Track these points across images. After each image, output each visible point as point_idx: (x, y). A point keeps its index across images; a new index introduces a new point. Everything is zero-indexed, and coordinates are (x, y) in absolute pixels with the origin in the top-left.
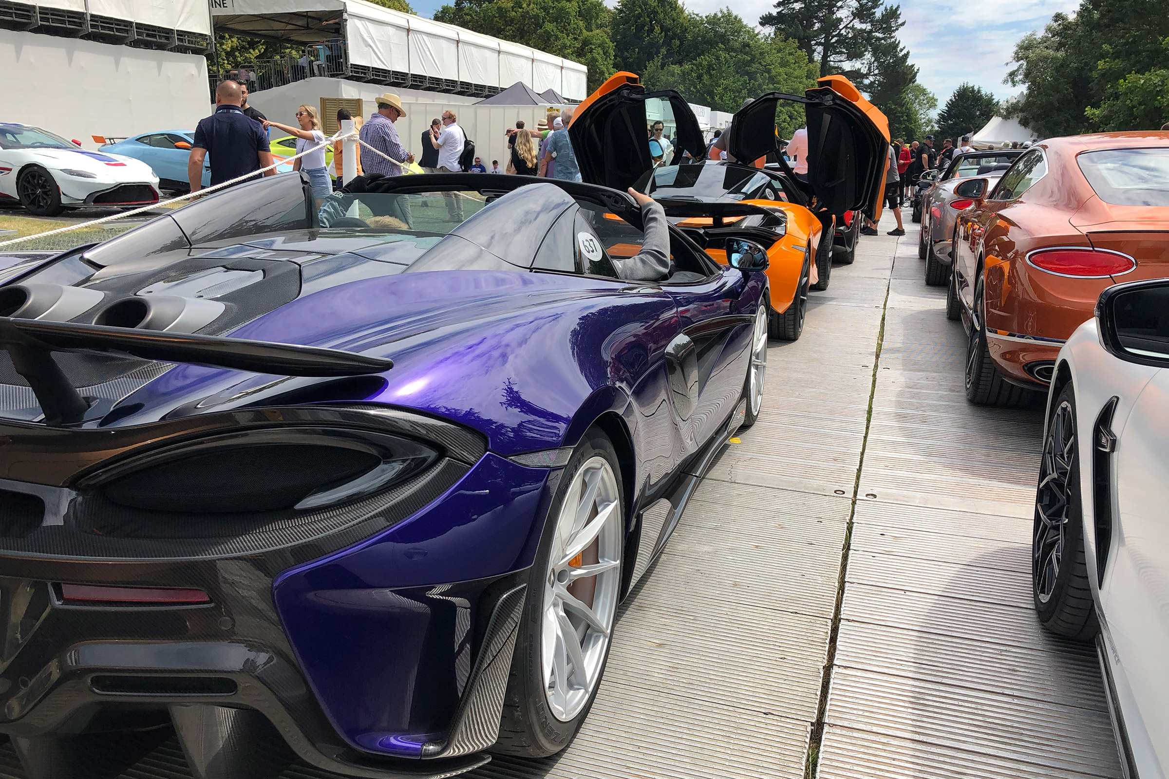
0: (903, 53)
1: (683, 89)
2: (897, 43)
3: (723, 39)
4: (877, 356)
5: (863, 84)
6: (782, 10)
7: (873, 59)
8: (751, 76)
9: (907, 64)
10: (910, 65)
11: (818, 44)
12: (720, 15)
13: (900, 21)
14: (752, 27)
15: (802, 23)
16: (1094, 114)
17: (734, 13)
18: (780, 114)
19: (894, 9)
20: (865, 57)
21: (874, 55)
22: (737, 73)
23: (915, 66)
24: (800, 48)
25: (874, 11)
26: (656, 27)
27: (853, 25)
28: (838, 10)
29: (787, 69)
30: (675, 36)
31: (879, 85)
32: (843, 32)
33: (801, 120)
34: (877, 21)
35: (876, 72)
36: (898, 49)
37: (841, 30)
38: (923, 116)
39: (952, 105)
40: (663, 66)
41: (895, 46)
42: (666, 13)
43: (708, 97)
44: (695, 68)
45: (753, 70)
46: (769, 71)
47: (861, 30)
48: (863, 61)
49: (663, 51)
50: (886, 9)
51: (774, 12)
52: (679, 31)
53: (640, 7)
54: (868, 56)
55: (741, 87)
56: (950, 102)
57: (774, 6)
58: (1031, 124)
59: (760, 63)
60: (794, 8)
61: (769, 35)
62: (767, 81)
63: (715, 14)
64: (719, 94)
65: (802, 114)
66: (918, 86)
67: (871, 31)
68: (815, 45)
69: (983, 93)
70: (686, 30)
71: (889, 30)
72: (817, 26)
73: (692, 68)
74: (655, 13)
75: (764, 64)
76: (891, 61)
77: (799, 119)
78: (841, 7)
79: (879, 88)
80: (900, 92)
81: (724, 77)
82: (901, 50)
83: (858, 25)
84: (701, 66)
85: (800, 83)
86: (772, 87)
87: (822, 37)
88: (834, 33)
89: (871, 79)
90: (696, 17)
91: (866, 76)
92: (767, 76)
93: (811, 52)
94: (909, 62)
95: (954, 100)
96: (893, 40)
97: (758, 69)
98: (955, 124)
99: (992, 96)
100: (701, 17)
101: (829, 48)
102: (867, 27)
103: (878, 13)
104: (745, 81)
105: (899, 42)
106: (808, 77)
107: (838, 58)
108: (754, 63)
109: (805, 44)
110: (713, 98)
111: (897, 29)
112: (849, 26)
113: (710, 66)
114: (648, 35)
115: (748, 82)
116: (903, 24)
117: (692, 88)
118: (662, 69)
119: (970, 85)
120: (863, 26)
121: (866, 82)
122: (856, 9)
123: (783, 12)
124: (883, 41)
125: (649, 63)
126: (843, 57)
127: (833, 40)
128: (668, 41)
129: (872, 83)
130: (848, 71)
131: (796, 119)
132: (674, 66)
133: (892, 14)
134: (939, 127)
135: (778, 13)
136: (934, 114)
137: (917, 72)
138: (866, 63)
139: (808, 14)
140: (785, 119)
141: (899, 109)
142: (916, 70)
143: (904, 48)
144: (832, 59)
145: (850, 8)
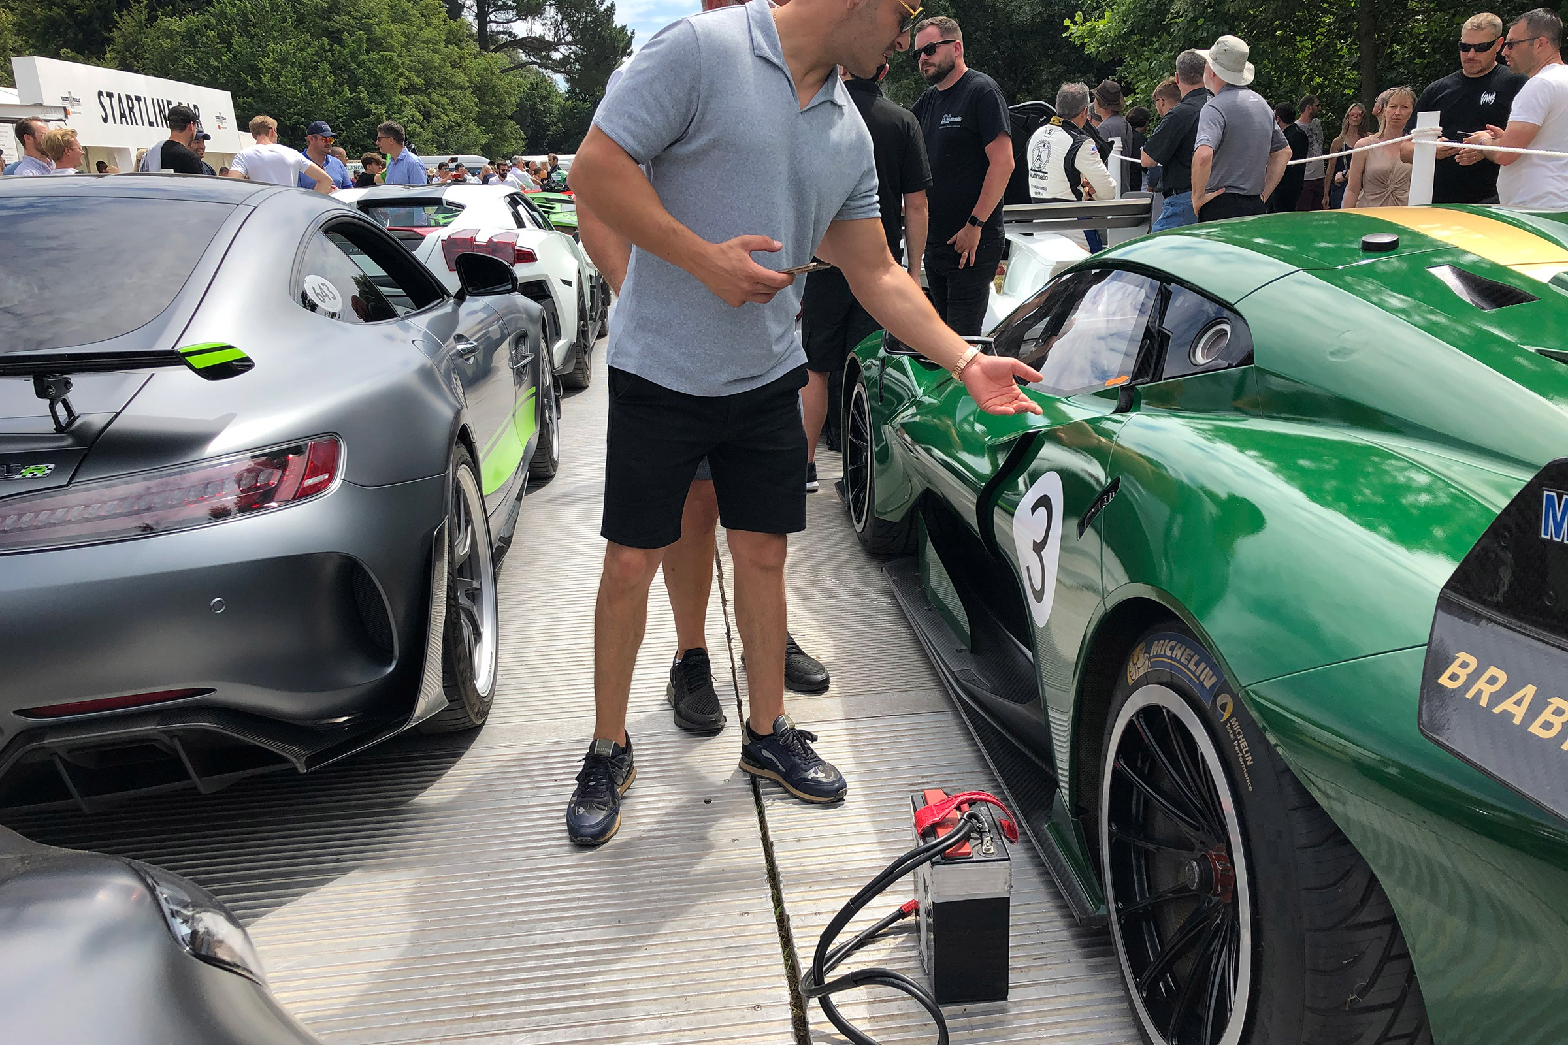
0: (605, 6)
1: (192, 63)
5: (551, 59)
7: (559, 18)
8: (335, 37)
9: (614, 26)
10: (618, 27)
18: (404, 109)
21: (559, 9)
23: (628, 28)
29: (405, 27)
31: (576, 61)
33: (446, 118)
35: (569, 38)
43: (249, 78)
44: (212, 20)
46: (368, 29)
54: (551, 12)
55: (315, 58)
62: (365, 46)
64: (270, 71)
65: (446, 107)
73: (208, 21)
75: (356, 14)
76: (589, 19)
77: (443, 116)
81: (275, 38)
84: (226, 18)
85: (435, 51)
86: (377, 56)
89: (563, 50)
91: (553, 46)
94: (618, 21)
97: (347, 25)
104: (322, 47)
106: (448, 42)
115: (328, 47)
121: (556, 56)
126: (511, 15)
129: (566, 58)
130: (523, 39)
131: (438, 117)
138: (549, 23)
140: (413, 116)
142: (629, 34)
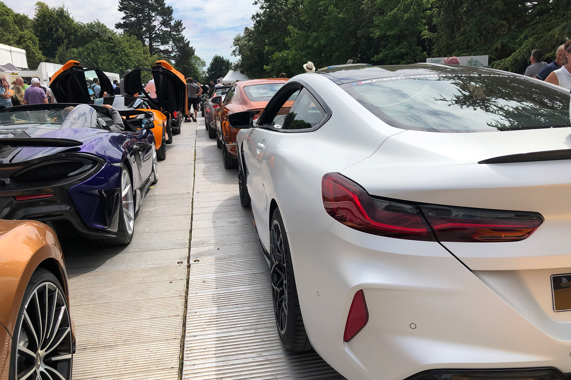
2: (183, 37)
3: (97, 35)
4: (195, 161)
6: (126, 21)
11: (147, 37)
12: (94, 23)
13: (183, 27)
14: (112, 29)
15: (137, 28)
16: (267, 68)
17: (102, 23)
19: (179, 21)
20: (170, 43)
22: (108, 52)
24: (138, 39)
25: (170, 22)
26: (59, 29)
27: (162, 29)
28: (153, 22)
30: (71, 34)
32: (157, 32)
34: (173, 27)
36: (184, 40)
37: (156, 31)
38: (200, 70)
39: (212, 65)
40: (67, 49)
41: (182, 38)
42: (63, 21)
45: (116, 50)
47: (166, 31)
48: (169, 46)
49: (66, 41)
50: (176, 21)
51: (122, 22)
52: (73, 31)
53: (49, 18)
56: (211, 64)
57: (121, 19)
58: (245, 73)
59: (119, 47)
60: (131, 20)
61: (122, 33)
63: (91, 23)
66: (196, 56)
67: (170, 32)
68: (145, 38)
69: (225, 59)
70: (77, 30)
71: (178, 31)
72: (144, 29)
74: (58, 22)
78: (155, 20)
79: (179, 58)
80: (189, 59)
82: (186, 40)
83: (164, 29)
87: (148, 34)
88: (153, 33)
90: (81, 24)
92: (124, 53)
93: (143, 42)
95: (213, 62)
96: (181, 35)
98: (215, 73)
99: (229, 60)
100: (84, 24)
101: (152, 40)
102: (168, 29)
103: (173, 23)
105: (184, 37)
107: (157, 44)
108: (116, 47)
109: (140, 37)
110: (97, 65)
111: (182, 31)
112: (160, 29)
113: (93, 49)
114: (56, 33)
116: (184, 28)
117: (85, 60)
118: (67, 50)
119: (219, 55)
120: (167, 29)
122: (162, 21)
123: (126, 22)
124: (177, 36)
125: (59, 47)
127: (153, 36)
128: (68, 36)
132: (73, 49)
133: (179, 24)
134: (208, 75)
135: (124, 22)
136: (205, 69)
137: (194, 51)
139: (139, 23)
141: (190, 67)
143: (187, 39)
144: (154, 45)
145: (159, 20)
